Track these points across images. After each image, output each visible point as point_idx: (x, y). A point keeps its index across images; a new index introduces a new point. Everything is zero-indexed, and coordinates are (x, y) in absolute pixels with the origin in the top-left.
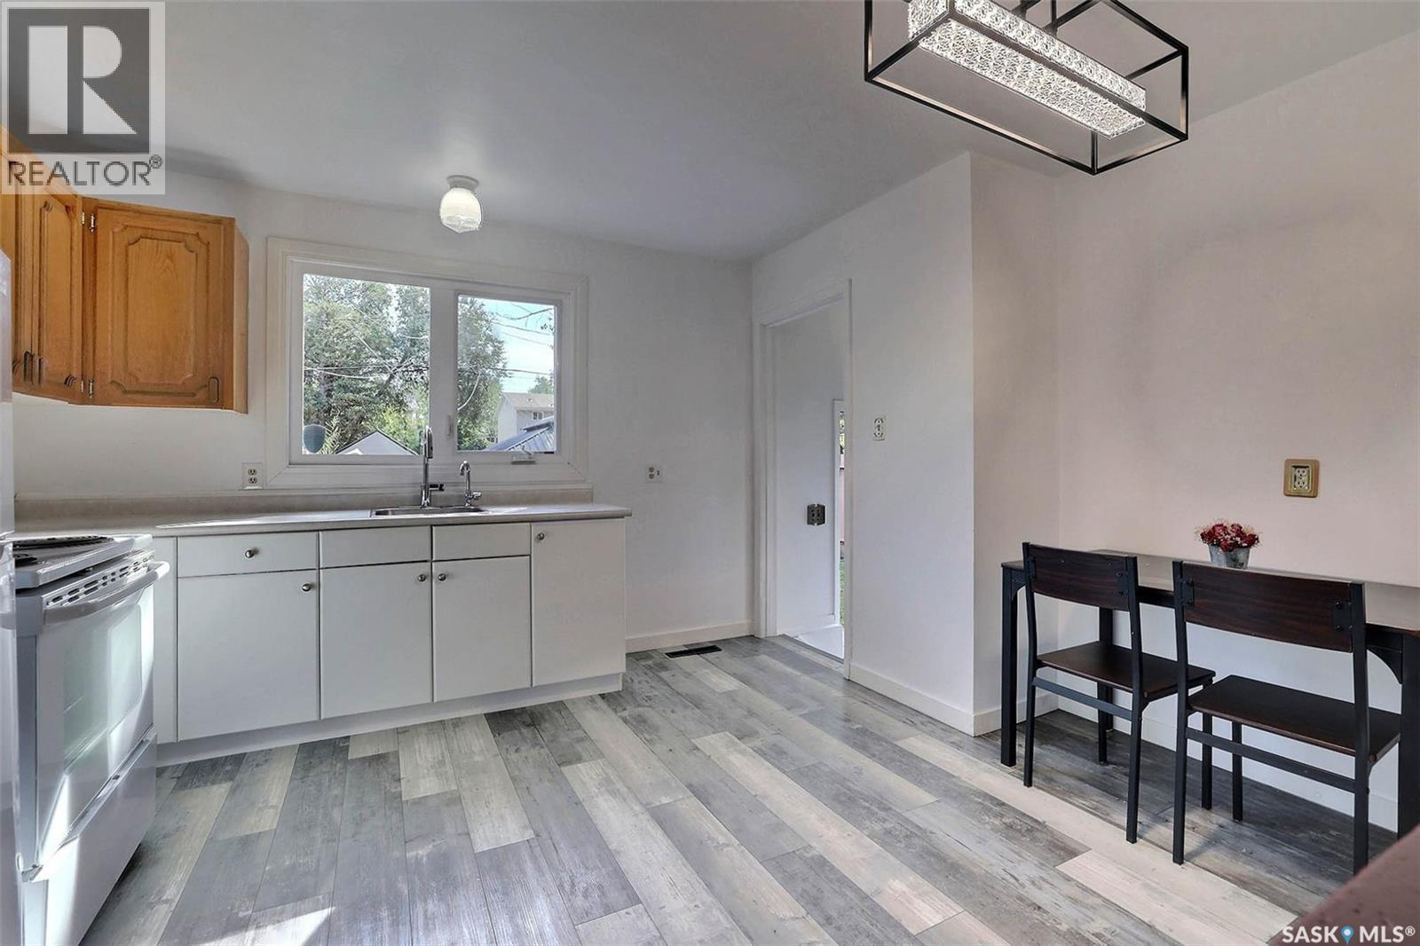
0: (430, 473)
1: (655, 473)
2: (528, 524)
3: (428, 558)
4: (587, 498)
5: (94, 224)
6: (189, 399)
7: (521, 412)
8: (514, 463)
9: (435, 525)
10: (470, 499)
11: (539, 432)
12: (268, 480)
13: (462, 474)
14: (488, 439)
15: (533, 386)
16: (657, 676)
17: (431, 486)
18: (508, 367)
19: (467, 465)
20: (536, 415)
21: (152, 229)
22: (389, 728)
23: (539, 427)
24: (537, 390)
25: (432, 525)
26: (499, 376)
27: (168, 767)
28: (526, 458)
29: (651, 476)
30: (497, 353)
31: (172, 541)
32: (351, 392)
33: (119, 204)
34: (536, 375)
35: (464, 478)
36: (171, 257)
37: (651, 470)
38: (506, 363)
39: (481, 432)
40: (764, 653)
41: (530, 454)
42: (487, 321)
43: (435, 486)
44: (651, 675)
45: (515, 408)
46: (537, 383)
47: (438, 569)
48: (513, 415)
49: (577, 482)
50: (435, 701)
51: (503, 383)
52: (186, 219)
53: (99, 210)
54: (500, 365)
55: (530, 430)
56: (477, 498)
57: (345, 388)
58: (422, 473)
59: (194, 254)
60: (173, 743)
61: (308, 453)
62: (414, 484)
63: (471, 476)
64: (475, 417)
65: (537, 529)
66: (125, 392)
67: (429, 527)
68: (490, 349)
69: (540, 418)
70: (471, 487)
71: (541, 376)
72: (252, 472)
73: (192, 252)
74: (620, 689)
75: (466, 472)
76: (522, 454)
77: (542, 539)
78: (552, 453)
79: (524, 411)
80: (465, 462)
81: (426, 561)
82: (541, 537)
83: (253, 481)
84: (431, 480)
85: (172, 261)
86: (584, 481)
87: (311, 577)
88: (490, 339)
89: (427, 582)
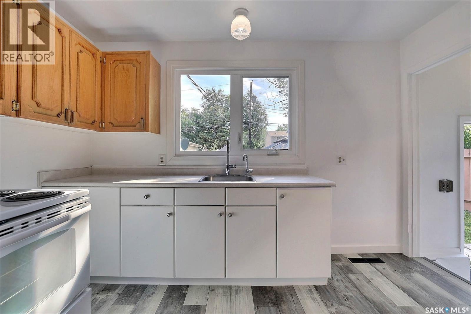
0: (230, 159)
1: (342, 160)
2: (276, 188)
3: (223, 204)
4: (305, 173)
5: (105, 61)
6: (133, 128)
7: (273, 137)
8: (269, 155)
9: (227, 187)
10: (248, 172)
11: (279, 143)
12: (167, 162)
13: (244, 160)
14: (263, 146)
15: (277, 129)
16: (348, 277)
17: (230, 166)
18: (269, 122)
19: (246, 156)
20: (278, 138)
21: (123, 60)
22: (206, 285)
23: (279, 141)
24: (278, 130)
25: (226, 187)
26: (266, 125)
27: (119, 285)
28: (274, 152)
29: (340, 162)
30: (265, 118)
31: (118, 189)
32: (222, 132)
33: (112, 52)
34: (278, 125)
35: (245, 162)
36: (128, 70)
37: (340, 158)
38: (268, 121)
39: (260, 144)
40: (417, 271)
41: (276, 150)
42: (262, 108)
43: (232, 166)
44: (344, 276)
45: (271, 136)
46: (278, 128)
47: (228, 210)
48: (271, 138)
49: (299, 164)
50: (227, 278)
51: (267, 128)
52: (133, 54)
53: (106, 56)
54: (266, 122)
55: (276, 143)
56: (251, 172)
57: (221, 132)
58: (226, 159)
59: (136, 68)
60: (119, 277)
61: (182, 150)
62: (223, 165)
63: (248, 160)
64: (258, 139)
65: (280, 192)
66: (114, 126)
67: (223, 189)
68: (263, 117)
69: (279, 139)
70: (248, 166)
71: (280, 125)
72: (162, 158)
73: (134, 67)
74: (327, 285)
75: (245, 159)
76: (273, 151)
77: (283, 197)
78: (287, 149)
79: (274, 137)
80: (245, 154)
81: (223, 205)
82: (282, 197)
83: (162, 162)
84: (230, 163)
85: (128, 72)
86: (304, 164)
87: (171, 210)
88: (262, 114)
89: (223, 217)
